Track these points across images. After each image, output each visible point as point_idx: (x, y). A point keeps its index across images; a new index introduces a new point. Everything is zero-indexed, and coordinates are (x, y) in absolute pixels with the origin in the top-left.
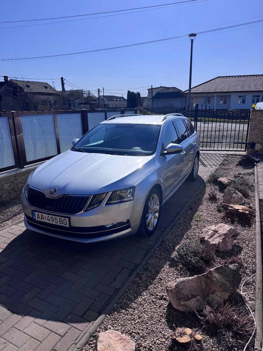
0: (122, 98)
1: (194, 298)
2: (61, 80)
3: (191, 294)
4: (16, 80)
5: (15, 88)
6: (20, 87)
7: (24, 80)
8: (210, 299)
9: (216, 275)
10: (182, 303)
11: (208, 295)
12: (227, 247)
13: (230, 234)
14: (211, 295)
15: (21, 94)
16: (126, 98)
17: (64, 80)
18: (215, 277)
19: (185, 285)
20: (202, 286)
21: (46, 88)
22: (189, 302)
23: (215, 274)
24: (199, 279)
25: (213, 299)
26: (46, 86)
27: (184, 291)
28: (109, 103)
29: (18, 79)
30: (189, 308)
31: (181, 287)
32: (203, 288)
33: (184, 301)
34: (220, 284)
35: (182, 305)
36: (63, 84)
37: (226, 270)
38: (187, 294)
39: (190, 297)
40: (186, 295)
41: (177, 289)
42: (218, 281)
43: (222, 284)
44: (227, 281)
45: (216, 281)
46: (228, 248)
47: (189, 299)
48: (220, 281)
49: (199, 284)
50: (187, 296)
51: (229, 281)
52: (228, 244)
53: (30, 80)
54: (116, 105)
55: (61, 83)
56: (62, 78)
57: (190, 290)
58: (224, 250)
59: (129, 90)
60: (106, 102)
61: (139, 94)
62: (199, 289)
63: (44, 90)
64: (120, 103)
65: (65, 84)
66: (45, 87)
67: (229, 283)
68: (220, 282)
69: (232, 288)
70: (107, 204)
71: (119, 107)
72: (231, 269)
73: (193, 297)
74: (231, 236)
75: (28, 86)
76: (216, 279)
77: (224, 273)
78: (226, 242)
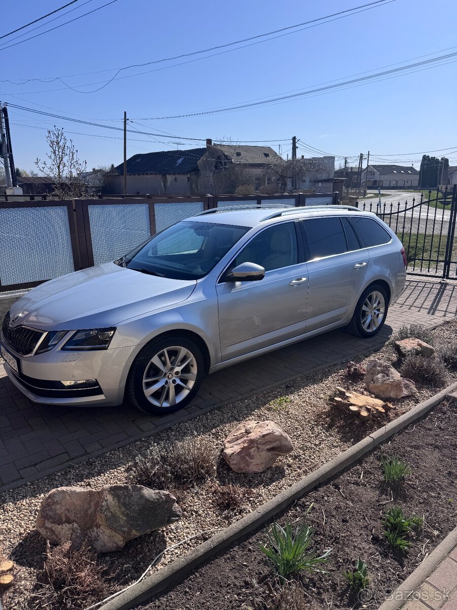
0: (411, 169)
1: (69, 523)
2: (292, 141)
3: (66, 516)
4: (221, 145)
5: (219, 158)
6: (226, 157)
7: (232, 144)
8: (94, 534)
9: (109, 498)
10: (49, 525)
11: (91, 527)
12: (248, 465)
13: (265, 443)
14: (95, 529)
15: (227, 166)
16: (418, 169)
17: (296, 141)
18: (107, 501)
19: (64, 498)
20: (89, 509)
21: (267, 155)
22: (60, 527)
23: (108, 495)
24: (90, 496)
25: (98, 536)
26: (267, 152)
27: (58, 507)
28: (383, 178)
29: (224, 144)
30: (56, 536)
31: (57, 499)
32: (90, 512)
33: (52, 522)
34: (109, 514)
35: (46, 528)
36: (294, 148)
37: (132, 496)
38: (61, 514)
39: (64, 519)
40: (58, 514)
41: (49, 500)
42: (108, 508)
43: (113, 515)
44: (123, 513)
45: (104, 508)
46: (250, 468)
47: (60, 523)
48: (112, 510)
49: (86, 505)
50: (60, 516)
51: (127, 515)
52: (252, 461)
53: (242, 144)
54: (397, 182)
55: (291, 146)
56: (294, 139)
57: (67, 509)
58: (240, 469)
59: (425, 154)
60: (377, 177)
61: (446, 161)
62: (82, 513)
63: (261, 160)
64: (406, 177)
65: (297, 147)
66: (265, 154)
67: (125, 518)
68: (110, 512)
69: (126, 529)
70: (63, 349)
71: (403, 185)
72: (142, 496)
73: (69, 521)
74: (268, 447)
75: (238, 154)
76: (107, 505)
77: (125, 499)
78: (249, 455)
